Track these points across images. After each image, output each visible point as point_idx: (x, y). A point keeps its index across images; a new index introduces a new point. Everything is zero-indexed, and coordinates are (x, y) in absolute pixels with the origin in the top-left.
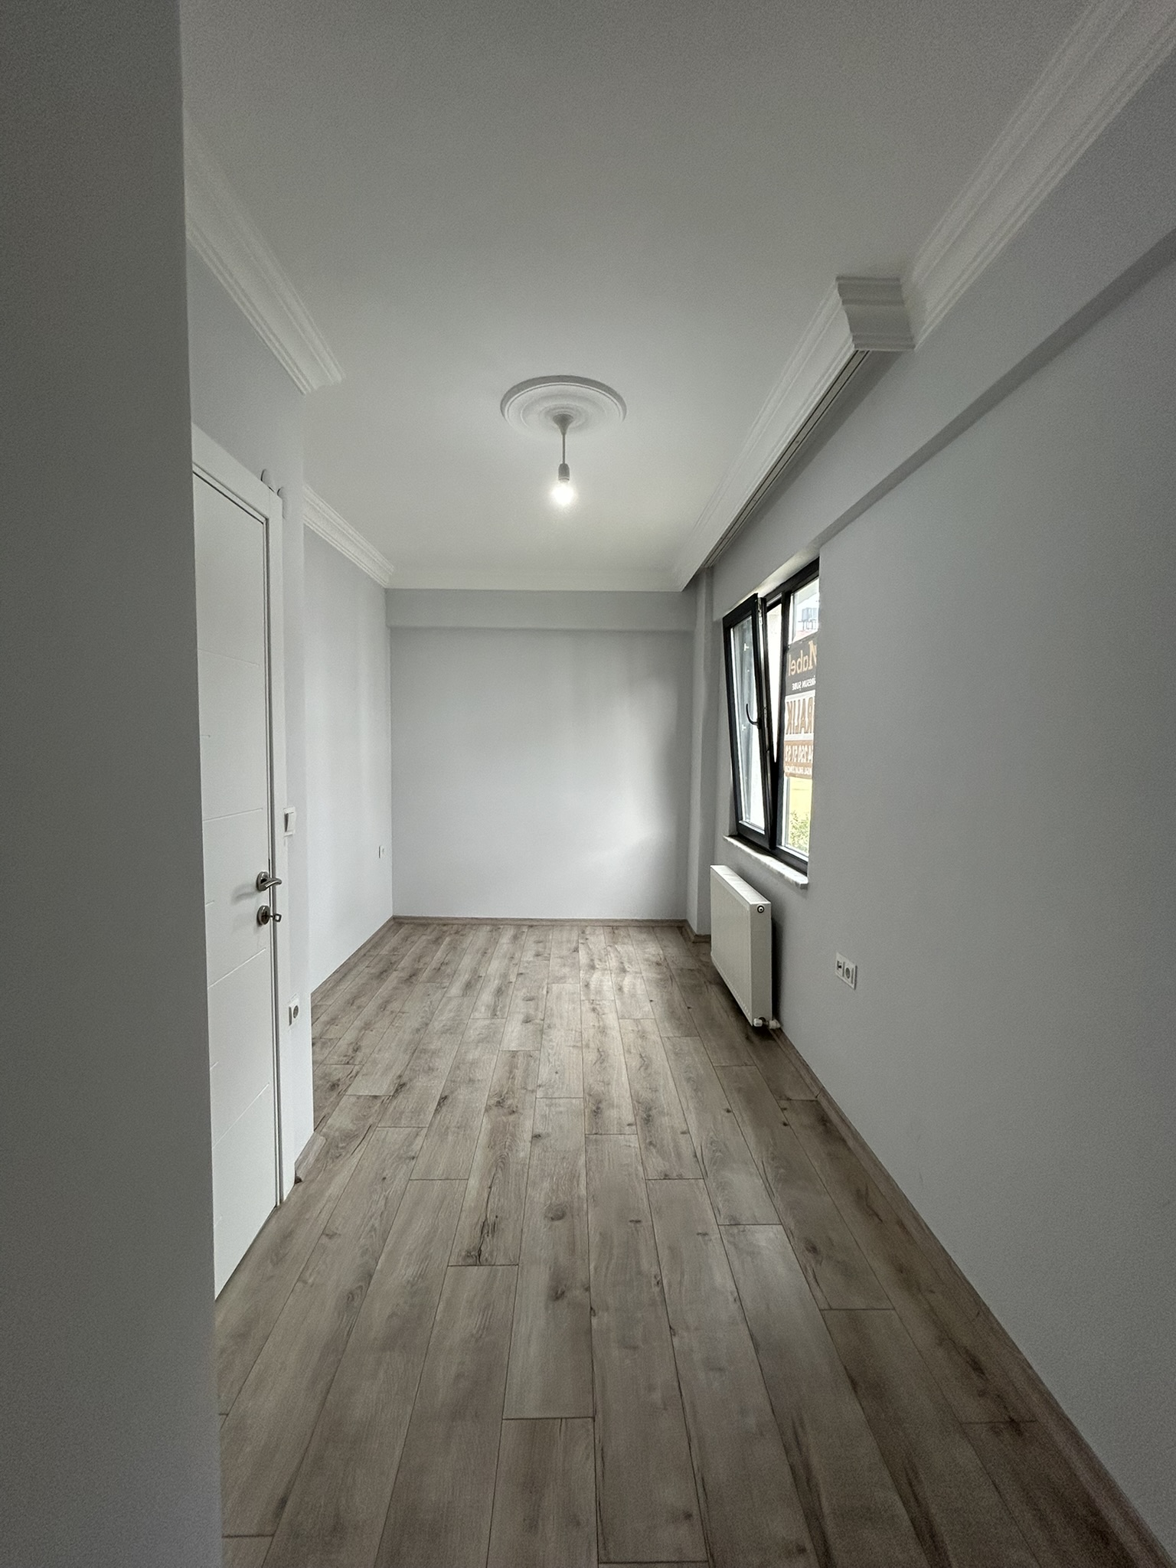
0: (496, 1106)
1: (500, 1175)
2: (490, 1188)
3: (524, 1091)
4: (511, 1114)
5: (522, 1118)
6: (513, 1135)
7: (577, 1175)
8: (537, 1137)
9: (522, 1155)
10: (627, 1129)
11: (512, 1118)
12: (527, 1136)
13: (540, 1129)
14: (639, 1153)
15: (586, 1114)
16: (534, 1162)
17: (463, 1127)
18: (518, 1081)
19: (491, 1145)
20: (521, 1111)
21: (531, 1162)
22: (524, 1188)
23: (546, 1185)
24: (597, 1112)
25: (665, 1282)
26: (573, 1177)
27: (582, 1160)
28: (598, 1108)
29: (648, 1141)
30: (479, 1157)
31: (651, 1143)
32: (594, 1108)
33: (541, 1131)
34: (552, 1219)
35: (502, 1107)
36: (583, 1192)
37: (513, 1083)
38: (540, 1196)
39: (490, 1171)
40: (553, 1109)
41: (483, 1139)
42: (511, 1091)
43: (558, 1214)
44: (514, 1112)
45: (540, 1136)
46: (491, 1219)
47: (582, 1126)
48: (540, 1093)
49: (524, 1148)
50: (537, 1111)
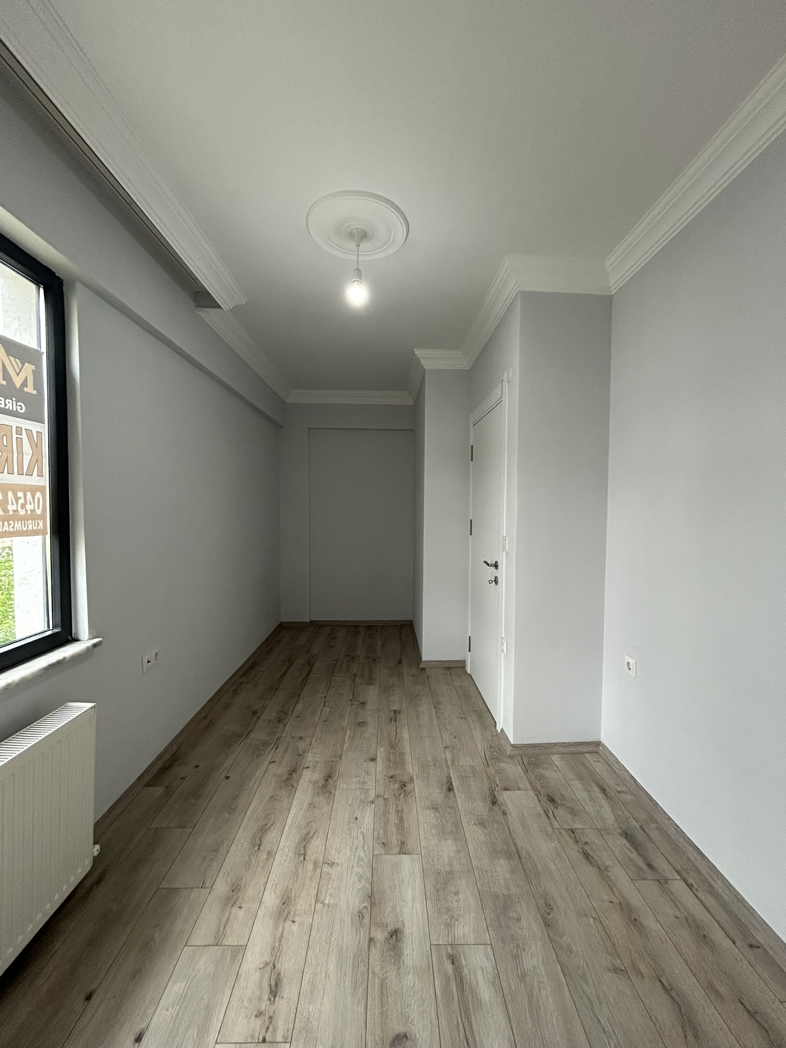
0: (406, 783)
1: (393, 739)
2: (396, 734)
3: (386, 797)
4: (393, 776)
5: (385, 773)
6: (389, 760)
7: (350, 739)
8: (373, 760)
9: (382, 749)
10: (311, 765)
11: (392, 773)
12: (379, 759)
13: (372, 764)
14: (310, 749)
15: (337, 775)
16: (374, 746)
17: (424, 766)
18: (392, 809)
19: (402, 754)
20: (386, 778)
21: (376, 745)
22: (379, 733)
23: (367, 734)
24: (328, 777)
25: (322, 705)
26: (352, 738)
27: (346, 745)
28: (326, 780)
29: (300, 757)
30: (407, 749)
31: (300, 755)
32: (330, 780)
33: (371, 763)
34: (364, 722)
35: (401, 782)
36: (348, 732)
37: (397, 806)
38: (370, 731)
39: (399, 741)
40: (362, 780)
41: (408, 758)
42: (397, 797)
43: (362, 724)
44: (391, 778)
45: (371, 760)
46: (393, 723)
47: (342, 767)
48: (372, 794)
49: (381, 753)
50: (374, 778)
